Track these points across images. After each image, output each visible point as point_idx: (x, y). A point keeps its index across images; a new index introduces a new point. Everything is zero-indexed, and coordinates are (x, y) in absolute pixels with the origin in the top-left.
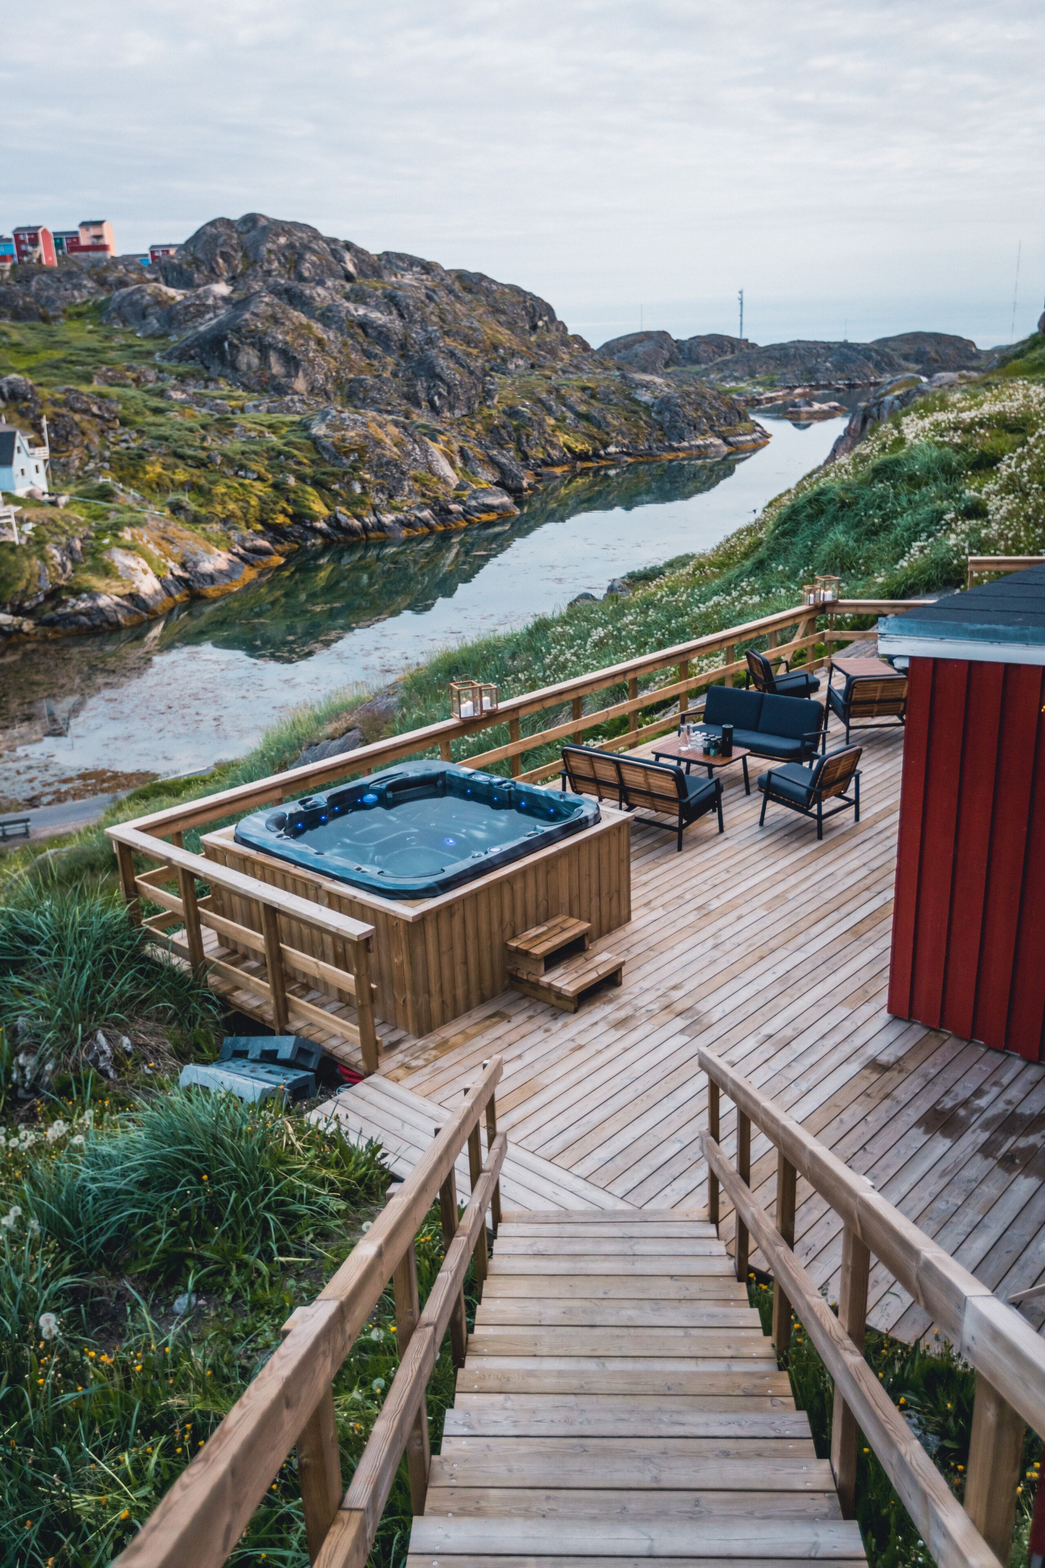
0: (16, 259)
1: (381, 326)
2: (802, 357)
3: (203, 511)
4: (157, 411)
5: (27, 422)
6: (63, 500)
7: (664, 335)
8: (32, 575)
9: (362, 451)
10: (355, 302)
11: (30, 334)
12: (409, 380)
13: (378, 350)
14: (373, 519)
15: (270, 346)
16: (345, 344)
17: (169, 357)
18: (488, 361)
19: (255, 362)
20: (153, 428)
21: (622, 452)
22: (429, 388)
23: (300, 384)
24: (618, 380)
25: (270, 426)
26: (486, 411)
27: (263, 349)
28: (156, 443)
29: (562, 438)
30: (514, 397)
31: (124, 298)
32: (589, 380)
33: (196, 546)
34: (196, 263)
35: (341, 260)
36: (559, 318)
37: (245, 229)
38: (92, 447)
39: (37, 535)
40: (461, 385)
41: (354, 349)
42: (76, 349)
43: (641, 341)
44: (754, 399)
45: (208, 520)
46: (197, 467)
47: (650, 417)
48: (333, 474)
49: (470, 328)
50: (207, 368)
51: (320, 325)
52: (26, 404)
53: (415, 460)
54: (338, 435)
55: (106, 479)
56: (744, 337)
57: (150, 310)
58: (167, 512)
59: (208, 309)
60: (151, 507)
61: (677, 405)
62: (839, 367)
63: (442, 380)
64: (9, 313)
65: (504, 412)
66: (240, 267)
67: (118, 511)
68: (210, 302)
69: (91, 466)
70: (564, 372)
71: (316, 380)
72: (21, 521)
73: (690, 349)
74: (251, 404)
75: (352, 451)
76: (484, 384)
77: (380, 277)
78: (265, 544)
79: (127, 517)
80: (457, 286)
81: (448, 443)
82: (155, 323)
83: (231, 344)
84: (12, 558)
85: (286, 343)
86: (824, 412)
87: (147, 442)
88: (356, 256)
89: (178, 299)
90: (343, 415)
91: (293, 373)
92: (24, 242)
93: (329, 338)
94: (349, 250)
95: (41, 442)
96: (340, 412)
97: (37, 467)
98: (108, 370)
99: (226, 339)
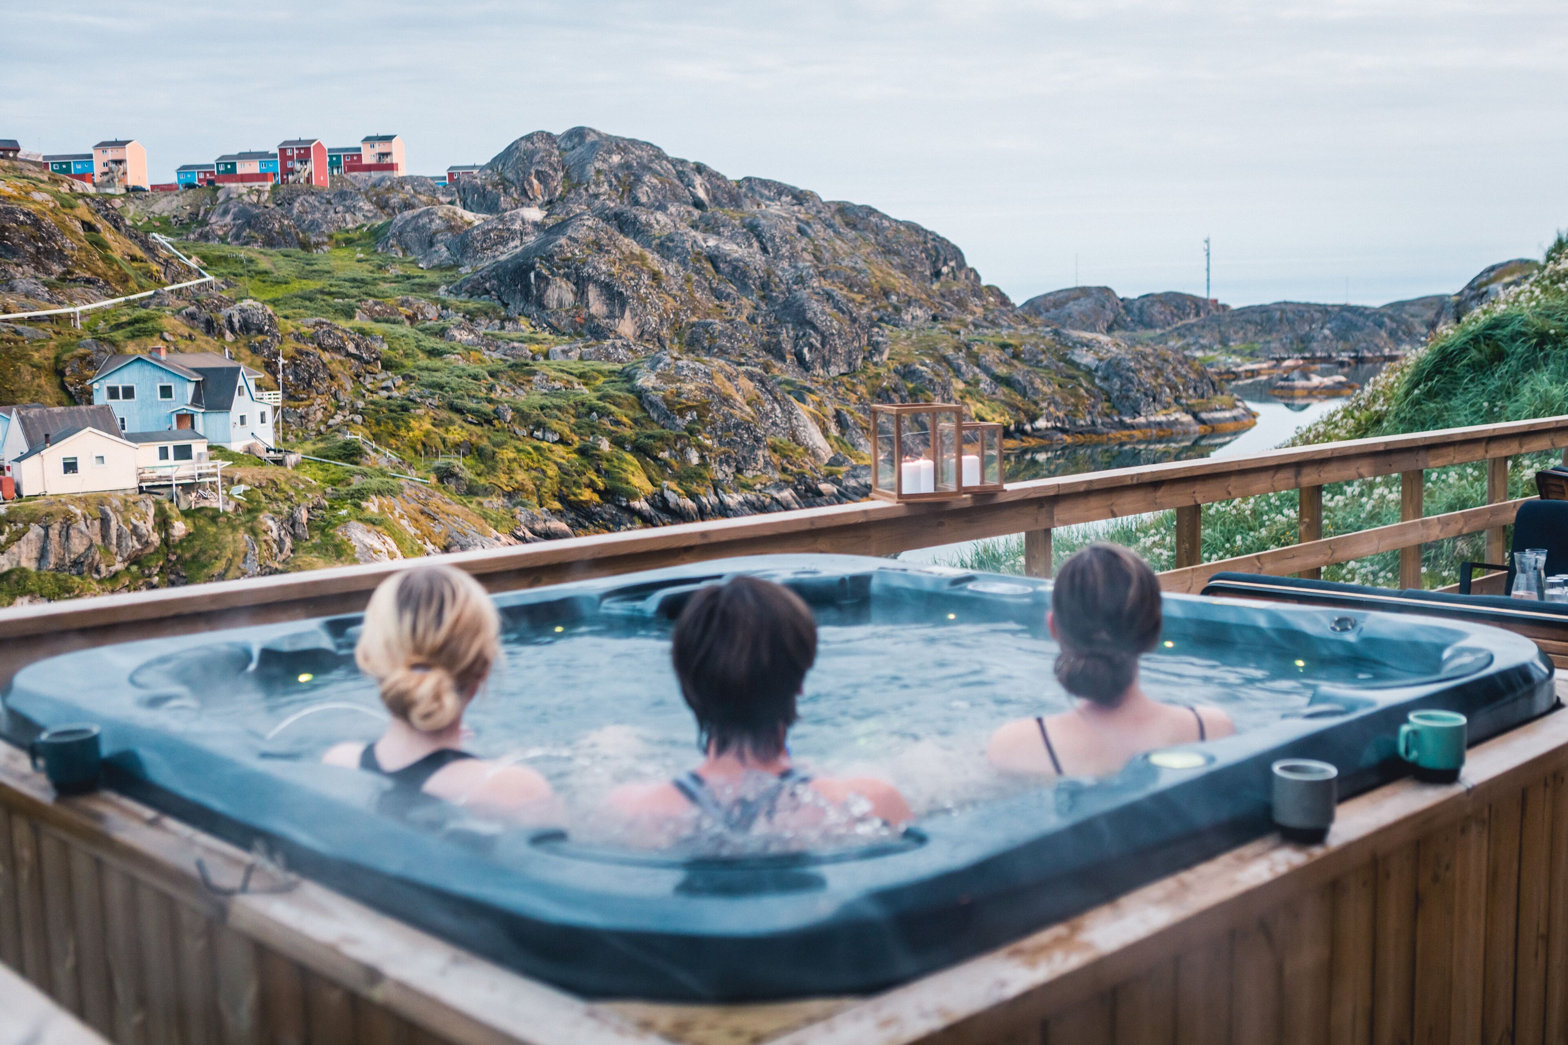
0: (279, 178)
1: (737, 260)
2: (1291, 323)
3: (482, 481)
4: (433, 353)
5: (259, 361)
6: (292, 459)
7: (1106, 291)
8: (234, 555)
9: (702, 409)
10: (705, 231)
11: (281, 261)
12: (770, 327)
13: (731, 289)
14: (713, 499)
15: (590, 278)
16: (688, 280)
17: (457, 291)
18: (876, 309)
19: (569, 298)
20: (425, 374)
21: (1055, 428)
22: (797, 337)
23: (626, 327)
24: (1049, 337)
25: (581, 376)
26: (872, 370)
27: (581, 283)
28: (427, 392)
29: (974, 407)
30: (910, 353)
31: (407, 222)
32: (1010, 336)
33: (466, 525)
34: (505, 184)
35: (690, 185)
36: (970, 264)
37: (569, 145)
38: (341, 396)
39: (250, 501)
40: (839, 335)
41: (699, 285)
42: (338, 279)
43: (1077, 299)
44: (1228, 372)
45: (487, 492)
46: (480, 424)
47: (1092, 383)
48: (662, 438)
49: (853, 269)
50: (506, 305)
51: (656, 256)
52: (260, 338)
53: (774, 424)
54: (673, 387)
55: (358, 436)
56: (1212, 296)
57: (440, 237)
58: (433, 479)
59: (513, 234)
60: (412, 474)
61: (1129, 369)
62: (1341, 335)
63: (814, 328)
64: (260, 237)
65: (896, 371)
66: (560, 189)
67: (365, 475)
68: (517, 226)
69: (338, 418)
70: (976, 327)
71: (647, 323)
72: (231, 481)
73: (1141, 310)
74: (559, 349)
75: (690, 408)
76: (870, 337)
77: (739, 206)
78: (563, 526)
79: (375, 482)
80: (838, 220)
81: (820, 404)
82: (444, 252)
83: (538, 276)
84: (212, 529)
85: (611, 275)
86: (1326, 388)
87: (414, 391)
88: (709, 181)
89: (477, 223)
90: (680, 363)
91: (617, 313)
92: (291, 158)
93: (667, 272)
94: (700, 173)
95: (274, 385)
96: (677, 359)
97: (263, 415)
98: (376, 304)
99: (534, 268)
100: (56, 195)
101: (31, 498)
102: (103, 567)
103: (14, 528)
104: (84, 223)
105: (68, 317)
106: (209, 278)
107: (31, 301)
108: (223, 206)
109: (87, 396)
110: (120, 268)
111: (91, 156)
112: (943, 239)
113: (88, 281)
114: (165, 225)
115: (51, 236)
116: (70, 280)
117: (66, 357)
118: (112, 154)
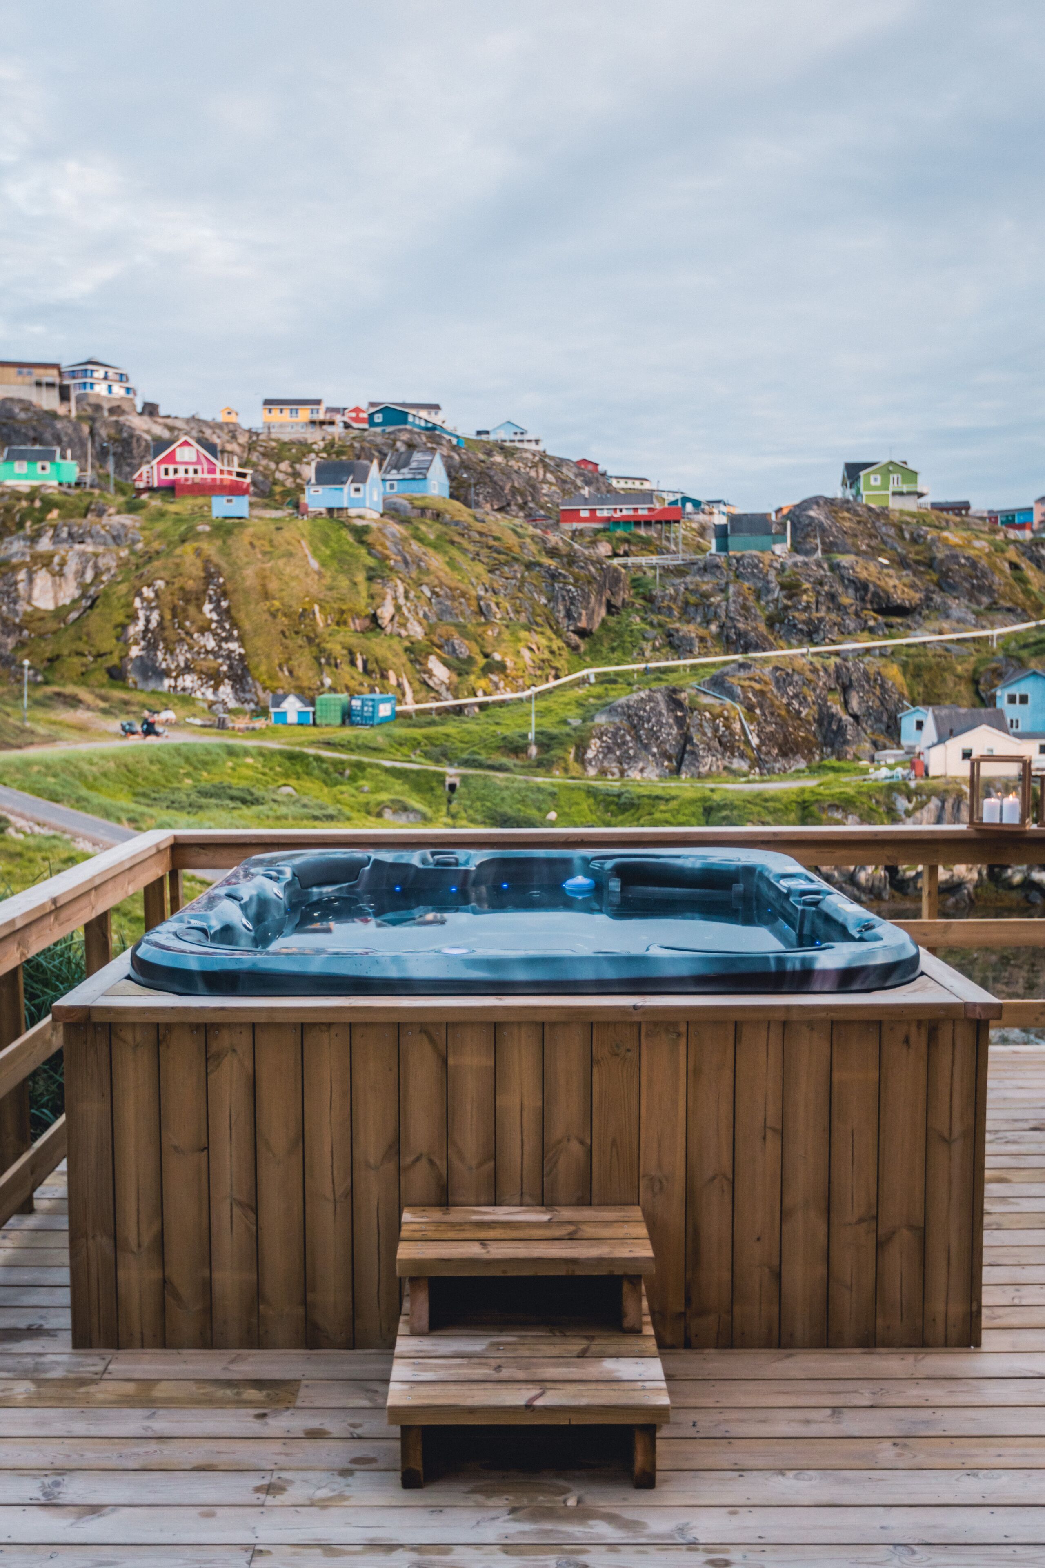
100: (992, 543)
101: (934, 778)
103: (921, 798)
104: (1011, 563)
105: (988, 639)
107: (961, 626)
109: (993, 701)
110: (1036, 598)
111: (1031, 509)
113: (1009, 610)
115: (984, 575)
116: (995, 610)
117: (981, 669)
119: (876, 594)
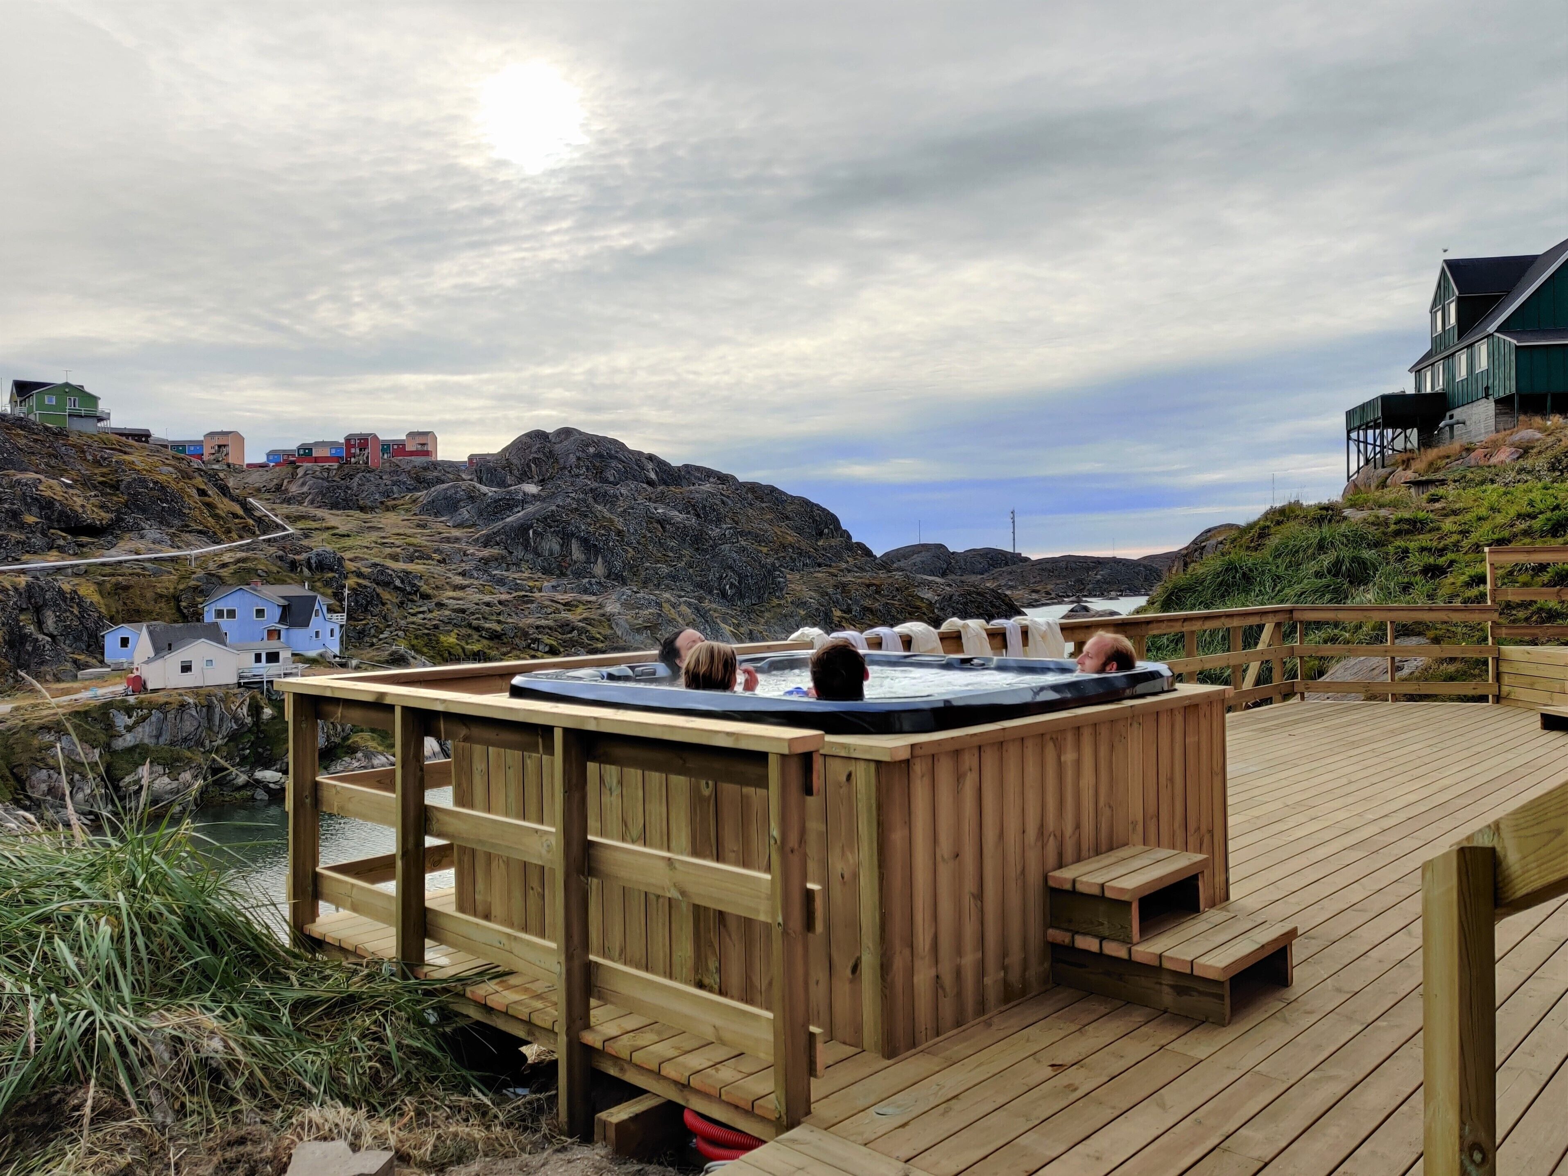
0: (344, 460)
1: (678, 523)
4: (458, 587)
5: (329, 591)
6: (352, 663)
7: (941, 547)
10: (656, 502)
11: (346, 521)
12: (702, 570)
13: (674, 543)
15: (573, 535)
16: (644, 537)
17: (475, 543)
18: (778, 559)
19: (556, 548)
20: (451, 602)
22: (721, 578)
23: (599, 569)
24: (901, 579)
25: (566, 604)
26: (775, 602)
27: (566, 537)
28: (453, 615)
30: (802, 590)
31: (439, 493)
32: (873, 578)
34: (510, 467)
35: (644, 469)
36: (844, 527)
37: (558, 440)
38: (389, 618)
40: (752, 576)
41: (651, 540)
42: (388, 533)
43: (920, 552)
46: (491, 638)
47: (933, 612)
49: (761, 529)
50: (511, 554)
51: (621, 519)
52: (331, 575)
54: (632, 612)
55: (401, 646)
56: (1018, 551)
57: (463, 503)
59: (517, 503)
61: (956, 603)
62: (1110, 580)
63: (734, 571)
64: (331, 503)
65: (792, 603)
66: (550, 472)
68: (520, 497)
69: (387, 634)
70: (849, 571)
71: (614, 566)
73: (966, 560)
74: (549, 585)
75: (645, 627)
76: (774, 578)
77: (679, 485)
80: (750, 496)
81: (739, 625)
82: (465, 515)
83: (535, 533)
85: (588, 532)
88: (658, 467)
89: (490, 494)
90: (638, 595)
91: (592, 560)
92: (354, 446)
93: (628, 531)
94: (651, 460)
95: (339, 609)
96: (636, 593)
97: (332, 631)
98: (416, 551)
99: (532, 527)
100: (178, 469)
101: (154, 691)
102: (207, 742)
103: (140, 713)
104: (198, 490)
105: (185, 558)
106: (291, 530)
107: (157, 546)
108: (302, 480)
109: (198, 616)
110: (225, 522)
111: (202, 442)
112: (824, 510)
113: (200, 532)
114: (257, 492)
115: (174, 499)
116: (187, 532)
117: (182, 587)
118: (217, 441)
119: (62, 513)
